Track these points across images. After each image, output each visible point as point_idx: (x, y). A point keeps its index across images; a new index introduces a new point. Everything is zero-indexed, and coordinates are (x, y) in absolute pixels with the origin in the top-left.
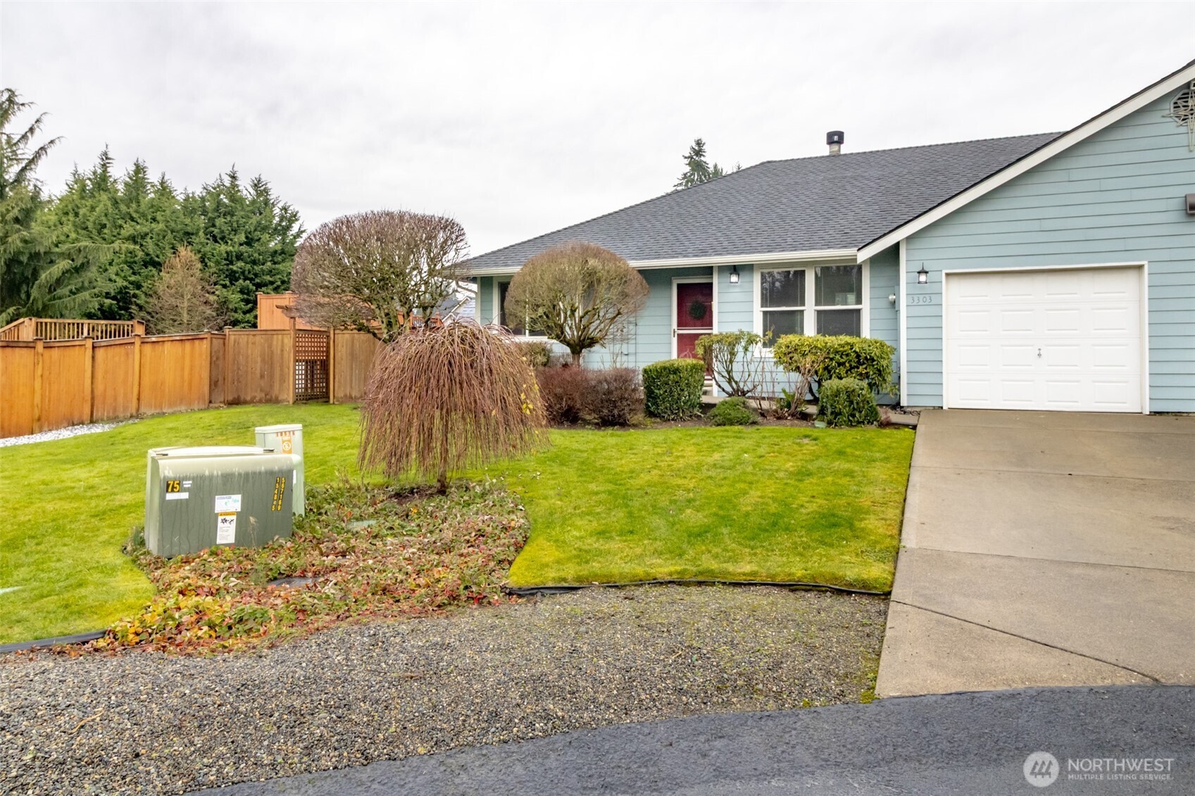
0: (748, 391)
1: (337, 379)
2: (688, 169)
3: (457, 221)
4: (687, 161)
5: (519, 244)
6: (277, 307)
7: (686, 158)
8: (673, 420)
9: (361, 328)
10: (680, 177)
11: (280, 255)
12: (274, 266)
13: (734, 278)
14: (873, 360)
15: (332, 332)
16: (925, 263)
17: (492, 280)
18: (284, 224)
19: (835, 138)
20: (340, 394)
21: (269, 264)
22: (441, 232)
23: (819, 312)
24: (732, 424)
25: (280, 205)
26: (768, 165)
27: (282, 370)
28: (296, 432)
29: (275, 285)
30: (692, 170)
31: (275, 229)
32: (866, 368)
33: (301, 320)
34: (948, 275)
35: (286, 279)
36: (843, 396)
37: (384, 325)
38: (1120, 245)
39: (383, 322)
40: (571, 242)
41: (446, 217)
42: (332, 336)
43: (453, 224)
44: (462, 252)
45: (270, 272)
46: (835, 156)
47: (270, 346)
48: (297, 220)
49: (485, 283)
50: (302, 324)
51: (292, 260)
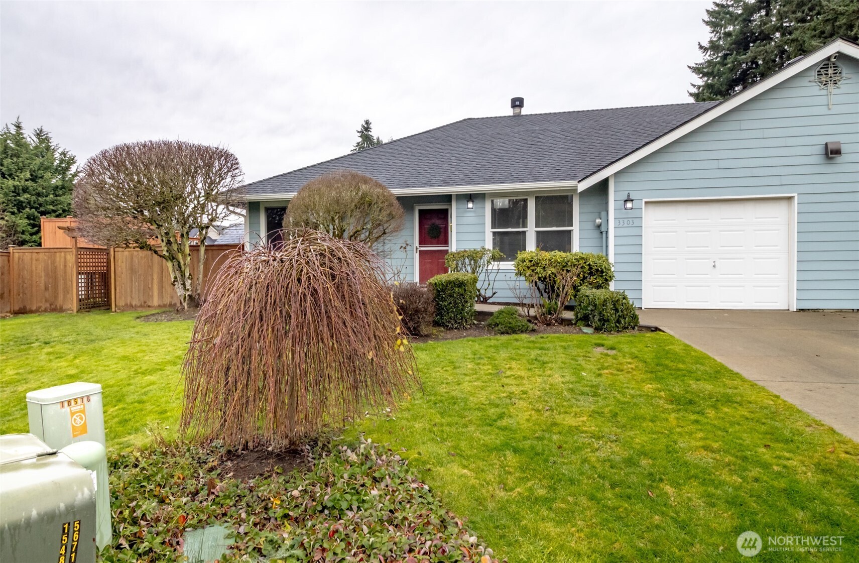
0: (489, 298)
1: (118, 290)
2: (360, 140)
3: (231, 151)
4: (359, 134)
5: (282, 175)
6: (60, 228)
7: (359, 132)
8: (456, 328)
9: (143, 247)
10: (355, 145)
11: (61, 189)
12: (55, 198)
13: (470, 205)
14: (602, 272)
15: (112, 250)
16: (630, 192)
17: (259, 206)
18: (63, 165)
19: (517, 103)
20: (121, 303)
21: (52, 196)
22: (217, 161)
23: (538, 232)
24: (514, 332)
25: (60, 151)
26: (469, 121)
27: (65, 283)
28: (92, 398)
29: (57, 213)
30: (363, 140)
31: (56, 169)
32: (596, 279)
33: (83, 239)
34: (646, 203)
35: (67, 208)
36: (610, 306)
37: (164, 244)
38: (776, 181)
39: (163, 241)
40: (340, 171)
41: (221, 147)
42: (112, 253)
43: (228, 155)
44: (239, 179)
45: (52, 203)
46: (517, 116)
47: (53, 262)
48: (74, 163)
49: (253, 207)
50: (83, 243)
51: (71, 194)
